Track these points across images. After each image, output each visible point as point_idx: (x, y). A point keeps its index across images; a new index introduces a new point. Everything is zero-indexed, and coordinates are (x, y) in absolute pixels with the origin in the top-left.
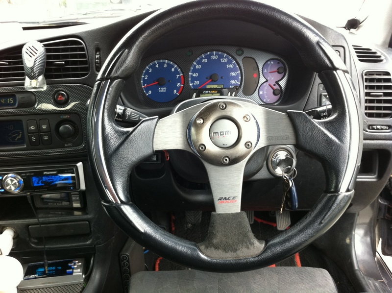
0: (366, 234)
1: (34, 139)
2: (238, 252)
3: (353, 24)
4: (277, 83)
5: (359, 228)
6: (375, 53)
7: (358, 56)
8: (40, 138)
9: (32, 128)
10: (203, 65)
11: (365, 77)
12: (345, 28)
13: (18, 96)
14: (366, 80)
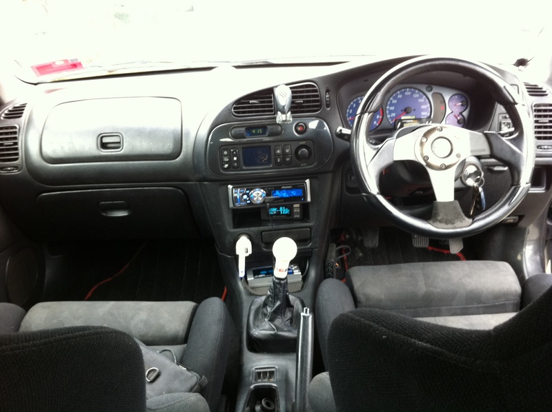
0: (535, 253)
1: (279, 160)
2: (455, 224)
3: (522, 62)
4: (461, 113)
5: (529, 245)
6: (541, 88)
7: (528, 91)
8: (284, 159)
9: (278, 151)
10: (398, 100)
11: (534, 108)
12: (515, 65)
13: (269, 127)
14: (535, 110)
